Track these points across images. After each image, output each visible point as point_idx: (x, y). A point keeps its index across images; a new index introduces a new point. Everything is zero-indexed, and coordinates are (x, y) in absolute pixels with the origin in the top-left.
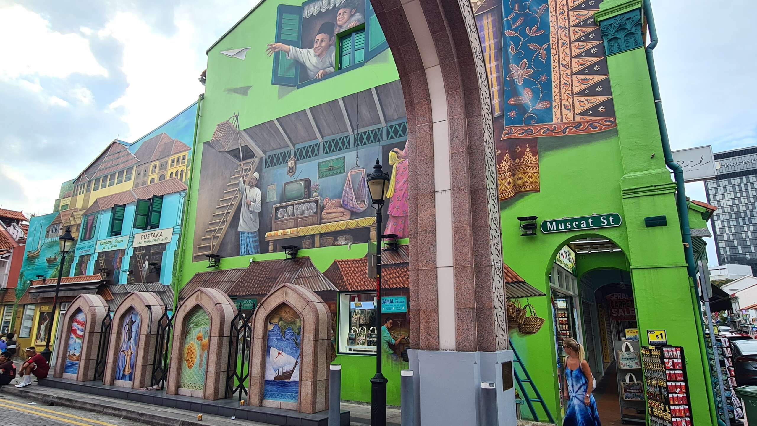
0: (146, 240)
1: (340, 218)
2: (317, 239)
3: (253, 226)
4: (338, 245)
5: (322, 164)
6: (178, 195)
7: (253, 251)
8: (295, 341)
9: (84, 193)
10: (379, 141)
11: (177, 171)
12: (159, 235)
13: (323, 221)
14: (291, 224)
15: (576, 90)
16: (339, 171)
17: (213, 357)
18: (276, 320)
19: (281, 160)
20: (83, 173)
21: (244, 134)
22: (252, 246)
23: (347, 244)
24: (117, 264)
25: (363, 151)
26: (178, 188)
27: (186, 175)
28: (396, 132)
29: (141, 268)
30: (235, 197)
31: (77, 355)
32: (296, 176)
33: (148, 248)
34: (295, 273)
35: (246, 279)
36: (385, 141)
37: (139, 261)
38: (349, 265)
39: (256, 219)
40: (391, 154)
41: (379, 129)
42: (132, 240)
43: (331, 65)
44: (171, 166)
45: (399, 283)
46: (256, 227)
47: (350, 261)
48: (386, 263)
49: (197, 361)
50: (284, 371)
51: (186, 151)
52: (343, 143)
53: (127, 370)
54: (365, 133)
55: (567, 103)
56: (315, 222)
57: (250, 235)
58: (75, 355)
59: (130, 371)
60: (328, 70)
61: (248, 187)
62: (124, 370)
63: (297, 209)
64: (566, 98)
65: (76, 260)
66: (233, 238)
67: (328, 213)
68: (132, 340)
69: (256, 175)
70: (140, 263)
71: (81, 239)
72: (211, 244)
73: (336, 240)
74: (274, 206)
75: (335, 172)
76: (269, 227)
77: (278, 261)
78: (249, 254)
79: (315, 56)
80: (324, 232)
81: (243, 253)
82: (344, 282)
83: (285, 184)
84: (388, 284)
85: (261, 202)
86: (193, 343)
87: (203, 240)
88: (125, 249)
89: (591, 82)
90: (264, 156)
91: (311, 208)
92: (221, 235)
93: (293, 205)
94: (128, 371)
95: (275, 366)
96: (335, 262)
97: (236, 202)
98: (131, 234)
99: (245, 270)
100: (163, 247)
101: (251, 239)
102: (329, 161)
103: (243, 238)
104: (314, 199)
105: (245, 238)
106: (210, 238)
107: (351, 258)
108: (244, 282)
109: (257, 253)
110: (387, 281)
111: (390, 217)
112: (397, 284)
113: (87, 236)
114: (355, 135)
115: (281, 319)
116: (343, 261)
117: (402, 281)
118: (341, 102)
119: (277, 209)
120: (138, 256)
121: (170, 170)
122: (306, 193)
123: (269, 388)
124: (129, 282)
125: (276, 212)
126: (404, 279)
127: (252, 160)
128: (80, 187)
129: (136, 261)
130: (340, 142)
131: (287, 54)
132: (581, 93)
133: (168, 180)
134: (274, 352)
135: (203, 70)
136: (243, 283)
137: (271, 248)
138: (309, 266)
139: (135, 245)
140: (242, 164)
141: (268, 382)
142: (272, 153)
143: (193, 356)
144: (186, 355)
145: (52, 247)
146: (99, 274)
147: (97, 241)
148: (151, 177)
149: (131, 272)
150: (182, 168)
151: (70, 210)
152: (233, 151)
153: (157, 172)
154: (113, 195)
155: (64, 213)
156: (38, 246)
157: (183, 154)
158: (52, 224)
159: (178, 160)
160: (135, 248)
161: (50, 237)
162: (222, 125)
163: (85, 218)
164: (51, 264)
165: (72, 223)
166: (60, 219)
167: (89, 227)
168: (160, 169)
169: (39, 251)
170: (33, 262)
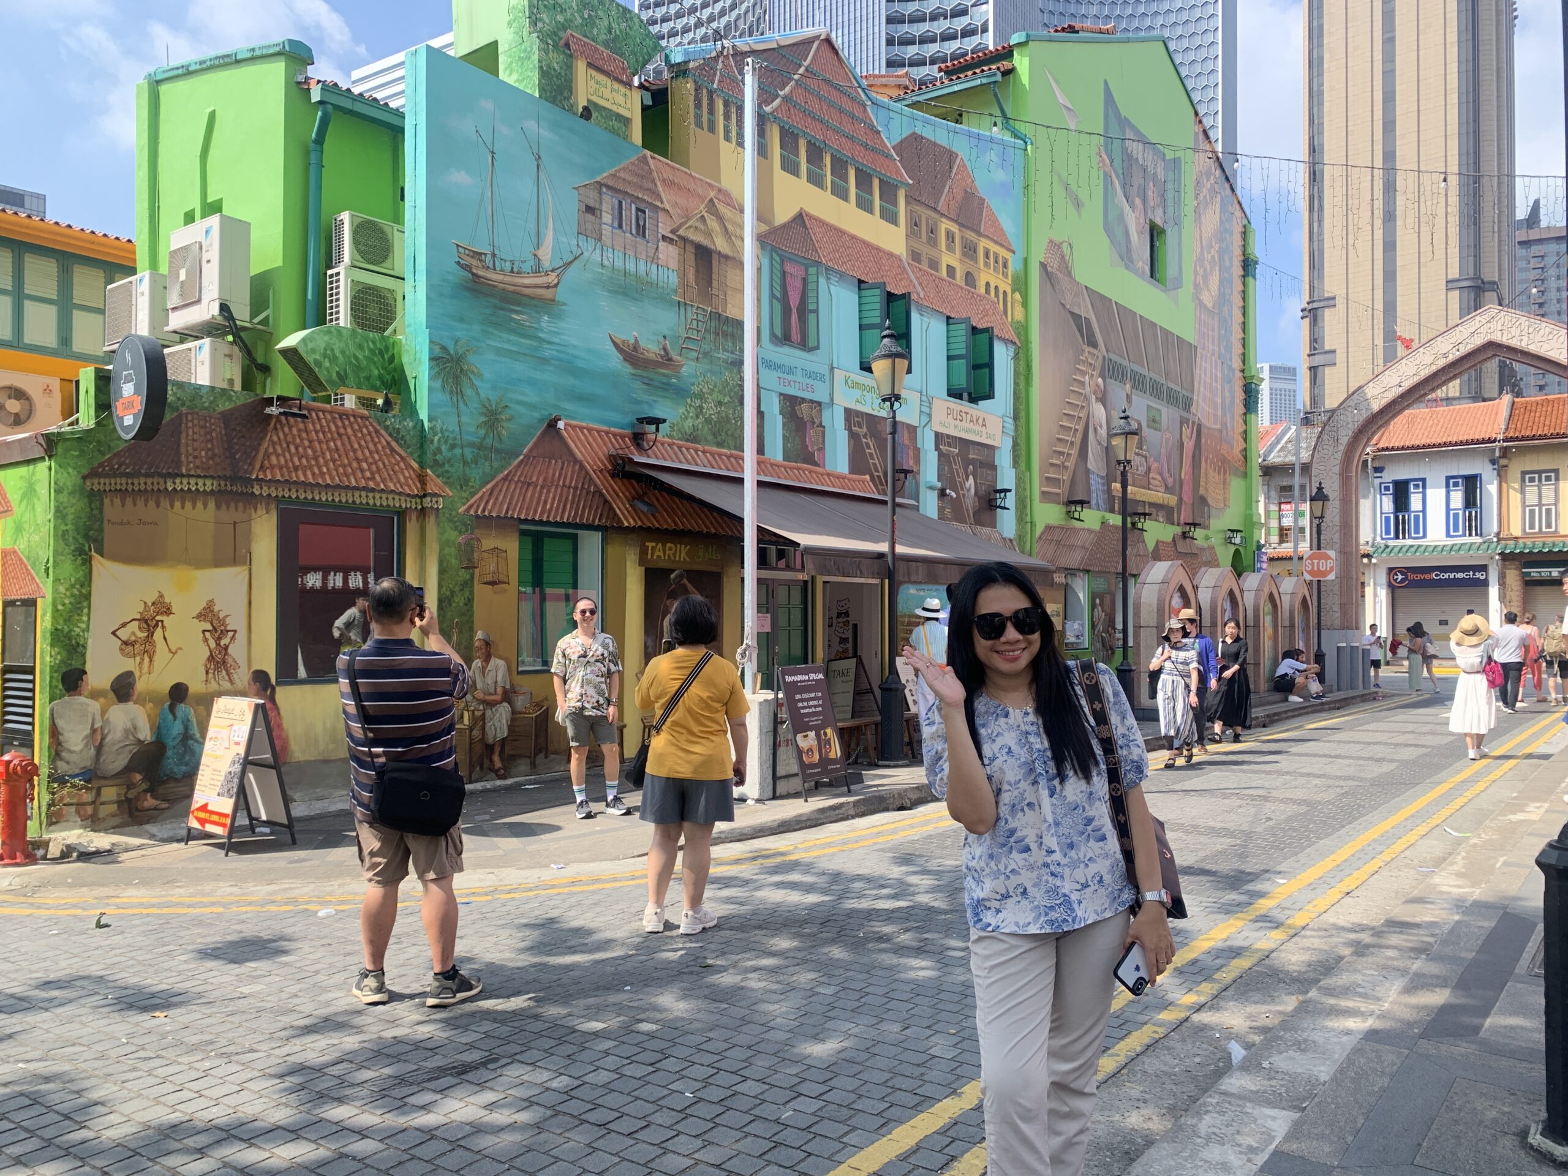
0: (955, 423)
3: (1102, 466)
4: (1159, 521)
5: (1148, 408)
6: (1004, 348)
7: (1103, 506)
10: (1178, 407)
11: (996, 289)
12: (979, 421)
19: (1120, 376)
21: (1086, 296)
22: (1102, 498)
23: (1163, 522)
24: (911, 462)
25: (1171, 411)
27: (1012, 308)
28: (1186, 404)
29: (962, 489)
33: (964, 445)
36: (1181, 410)
39: (1104, 457)
40: (1184, 429)
42: (927, 411)
43: (1147, 264)
44: (986, 264)
46: (1103, 469)
51: (1007, 249)
52: (1161, 391)
54: (1172, 390)
56: (1145, 486)
57: (1100, 480)
60: (1146, 268)
61: (1094, 398)
65: (772, 404)
69: (1101, 382)
71: (773, 334)
72: (1061, 477)
75: (1156, 425)
78: (1100, 509)
79: (1136, 231)
81: (1095, 506)
85: (1106, 431)
87: (1051, 465)
88: (917, 429)
90: (1106, 354)
91: (1143, 465)
92: (1070, 465)
96: (1157, 542)
98: (924, 392)
100: (990, 453)
101: (1101, 487)
102: (1152, 407)
103: (1094, 482)
104: (1144, 453)
106: (1058, 466)
109: (1107, 510)
111: (1184, 501)
113: (794, 334)
114: (1167, 388)
116: (1162, 542)
120: (951, 457)
121: (984, 273)
128: (720, 104)
129: (949, 470)
130: (1159, 387)
133: (983, 298)
139: (936, 427)
140: (1086, 352)
145: (636, 299)
146: (867, 477)
147: (832, 369)
148: (947, 259)
149: (942, 494)
150: (1005, 286)
151: (694, 178)
152: (1076, 317)
153: (958, 254)
154: (853, 237)
155: (667, 174)
156: (540, 253)
157: (1003, 253)
158: (610, 183)
159: (996, 262)
160: (937, 434)
161: (609, 242)
162: (1054, 246)
163: (772, 258)
164: (652, 376)
165: (720, 244)
166: (651, 186)
167: (794, 302)
168: (964, 254)
169: (552, 278)
170: (517, 322)
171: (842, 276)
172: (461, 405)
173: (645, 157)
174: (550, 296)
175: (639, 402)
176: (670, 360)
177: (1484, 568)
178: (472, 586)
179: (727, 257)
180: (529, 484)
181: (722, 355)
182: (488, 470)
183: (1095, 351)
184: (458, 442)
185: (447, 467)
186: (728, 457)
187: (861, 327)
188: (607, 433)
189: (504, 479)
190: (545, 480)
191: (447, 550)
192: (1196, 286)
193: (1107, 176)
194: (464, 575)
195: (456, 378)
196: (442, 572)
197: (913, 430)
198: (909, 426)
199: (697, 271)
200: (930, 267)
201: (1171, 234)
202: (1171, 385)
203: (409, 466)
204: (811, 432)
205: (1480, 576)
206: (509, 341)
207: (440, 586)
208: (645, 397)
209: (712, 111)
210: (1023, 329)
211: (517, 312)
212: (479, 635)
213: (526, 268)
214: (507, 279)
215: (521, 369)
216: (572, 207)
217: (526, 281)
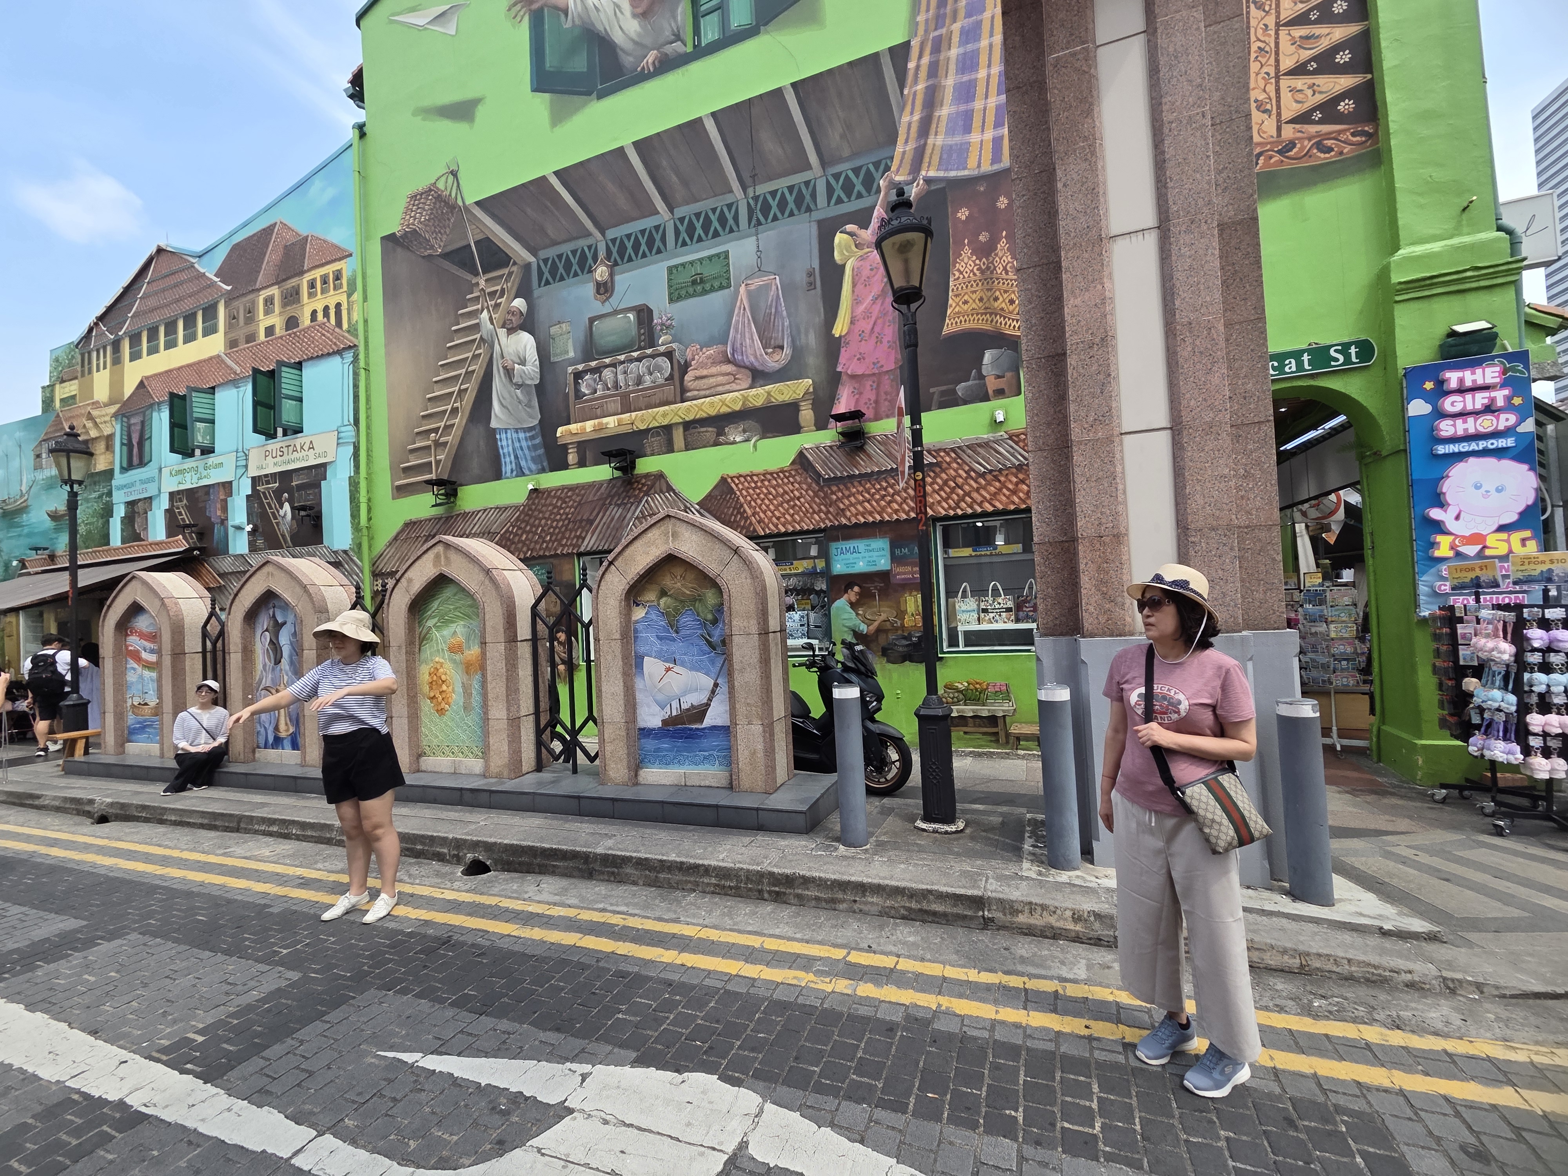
0: (275, 460)
1: (727, 387)
2: (678, 436)
3: (523, 415)
4: (727, 443)
5: (674, 271)
6: (337, 359)
7: (533, 467)
8: (707, 640)
9: (108, 366)
10: (809, 210)
11: (326, 309)
12: (306, 447)
13: (689, 394)
14: (614, 404)
15: (1287, 63)
16: (716, 284)
17: (497, 687)
18: (651, 596)
19: (575, 267)
20: (96, 324)
21: (479, 213)
22: (529, 458)
23: (747, 440)
24: (219, 513)
25: (770, 235)
26: (335, 344)
27: (349, 313)
28: (848, 187)
29: (275, 518)
30: (476, 357)
31: (152, 704)
32: (614, 302)
33: (285, 476)
34: (633, 508)
35: (523, 526)
36: (824, 210)
37: (269, 504)
38: (755, 483)
39: (530, 401)
40: (839, 238)
41: (807, 183)
42: (244, 463)
43: (678, 37)
44: (311, 295)
45: (871, 513)
46: (531, 417)
47: (757, 475)
48: (839, 474)
49: (456, 697)
50: (685, 706)
51: (340, 259)
52: (723, 220)
53: (282, 726)
54: (773, 193)
55: (1262, 97)
56: (671, 398)
57: (522, 435)
58: (146, 704)
59: (292, 730)
60: (669, 49)
61: (502, 332)
62: (276, 728)
63: (625, 372)
64: (1262, 84)
65: (120, 512)
66: (482, 443)
67: (698, 378)
68: (285, 662)
69: (519, 303)
70: (271, 508)
71: (122, 468)
72: (433, 459)
73: (721, 433)
74: (570, 369)
75: (708, 286)
76: (565, 415)
77: (591, 485)
78: (523, 474)
79: (634, 16)
80: (692, 418)
81: (508, 474)
82: (747, 518)
83: (592, 320)
84: (845, 517)
85: (537, 362)
86: (442, 660)
87: (412, 451)
88: (230, 483)
89: (1324, 44)
90: (532, 259)
91: (660, 369)
92: (451, 439)
93: (613, 365)
94: (285, 730)
95: (660, 697)
96: (723, 480)
97: (477, 368)
98: (240, 449)
99: (517, 507)
100: (319, 471)
101: (524, 444)
102: (692, 263)
103: (504, 443)
104: (662, 349)
105: (510, 442)
106: (428, 447)
107: (759, 469)
108: (520, 532)
109: (543, 470)
110: (843, 510)
111: (844, 377)
112: (867, 516)
113: (136, 460)
114: (751, 201)
115: (663, 593)
116: (741, 476)
117: (879, 509)
118: (710, 126)
119: (578, 376)
120: (264, 493)
121: (309, 305)
122: (643, 337)
123: (650, 744)
124: (253, 548)
125: (576, 384)
126: (883, 503)
127: (506, 271)
128: (94, 354)
129: (261, 504)
130: (714, 218)
131: (563, 16)
132: (1299, 70)
133: (308, 328)
134: (652, 666)
135: (354, 68)
136: (516, 535)
137: (572, 458)
138: (664, 489)
139: (253, 472)
140: (482, 283)
141: (645, 732)
142: (551, 253)
143: (444, 688)
144: (426, 688)
146: (180, 537)
149: (254, 532)
150: (338, 298)
151: (79, 407)
153: (278, 310)
156: (22, 487)
157: (333, 268)
158: (45, 438)
159: (325, 283)
160: (255, 478)
161: (45, 467)
162: (420, 197)
163: (122, 422)
166: (61, 426)
167: (135, 441)
169: (26, 496)
170: (17, 522)
197: (229, 485)
200: (247, 342)
209: (90, 363)
210: (362, 324)
211: (16, 518)
213: (18, 497)
214: (13, 504)
216: (32, 460)
217: (19, 503)
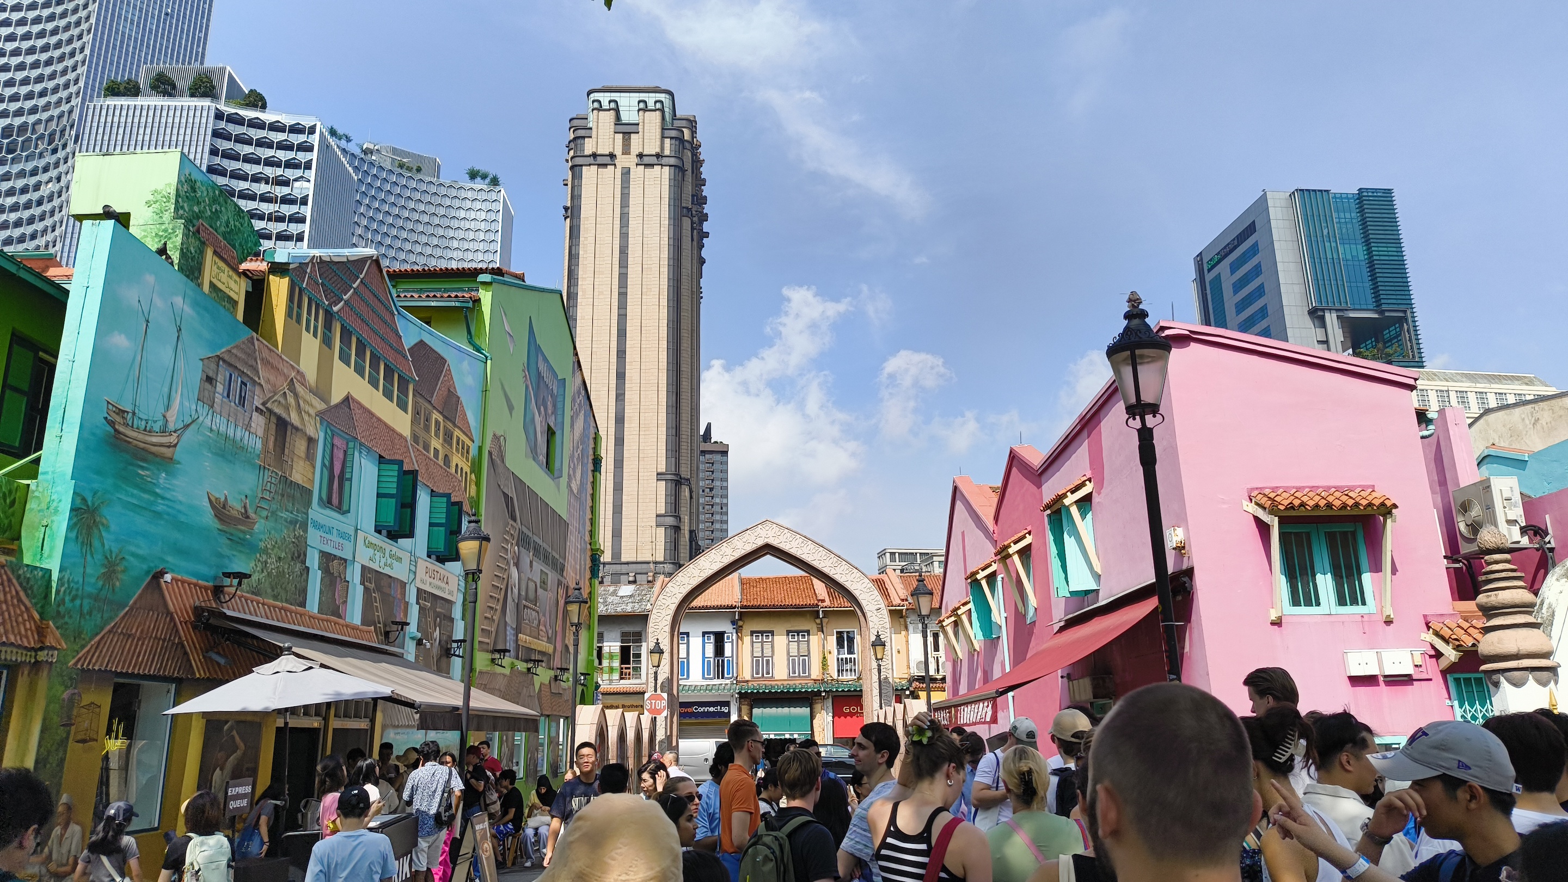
0: (431, 580)
3: (513, 619)
11: (462, 470)
12: (445, 579)
22: (512, 647)
24: (402, 615)
27: (470, 486)
29: (432, 639)
33: (434, 598)
37: (430, 622)
39: (514, 612)
42: (414, 569)
57: (512, 632)
63: (531, 615)
65: (313, 560)
66: (503, 629)
70: (430, 628)
71: (321, 498)
72: (490, 629)
74: (523, 602)
75: (545, 587)
78: (510, 657)
83: (529, 579)
88: (405, 584)
93: (530, 608)
98: (413, 553)
100: (449, 607)
101: (512, 638)
103: (508, 633)
106: (490, 619)
113: (335, 498)
120: (424, 609)
121: (455, 456)
125: (523, 611)
128: (306, 301)
133: (454, 476)
137: (520, 654)
139: (419, 583)
145: (230, 461)
146: (373, 628)
147: (356, 530)
148: (436, 443)
149: (419, 643)
150: (467, 469)
151: (283, 360)
152: (506, 496)
153: (441, 441)
154: (379, 420)
155: (265, 354)
156: (168, 415)
157: (467, 441)
158: (226, 358)
159: (463, 448)
160: (418, 590)
161: (218, 411)
162: (496, 438)
163: (326, 433)
164: (232, 531)
165: (294, 418)
166: (254, 364)
167: (337, 471)
168: (445, 440)
169: (173, 439)
170: (141, 477)
171: (369, 450)
172: (89, 557)
173: (252, 338)
174: (169, 455)
175: (221, 556)
176: (248, 517)
177: (727, 704)
178: (66, 746)
179: (297, 429)
180: (129, 636)
181: (284, 515)
182: (99, 620)
183: (515, 524)
184: (80, 593)
185: (66, 619)
186: (280, 609)
187: (379, 495)
188: (195, 585)
189: (110, 631)
190: (142, 632)
191: (52, 706)
192: (569, 475)
193: (527, 387)
194: (62, 732)
195: (89, 528)
196: (43, 731)
197: (403, 585)
198: (402, 581)
199: (276, 439)
200: (424, 448)
201: (558, 434)
202: (554, 554)
203: (31, 617)
204: (339, 587)
205: (725, 710)
206: (132, 495)
207: (40, 746)
208: (226, 551)
209: (300, 306)
210: (475, 502)
211: (142, 468)
212: (64, 798)
213: (157, 427)
214: (140, 437)
215: (140, 521)
216: (196, 377)
217: (154, 440)
